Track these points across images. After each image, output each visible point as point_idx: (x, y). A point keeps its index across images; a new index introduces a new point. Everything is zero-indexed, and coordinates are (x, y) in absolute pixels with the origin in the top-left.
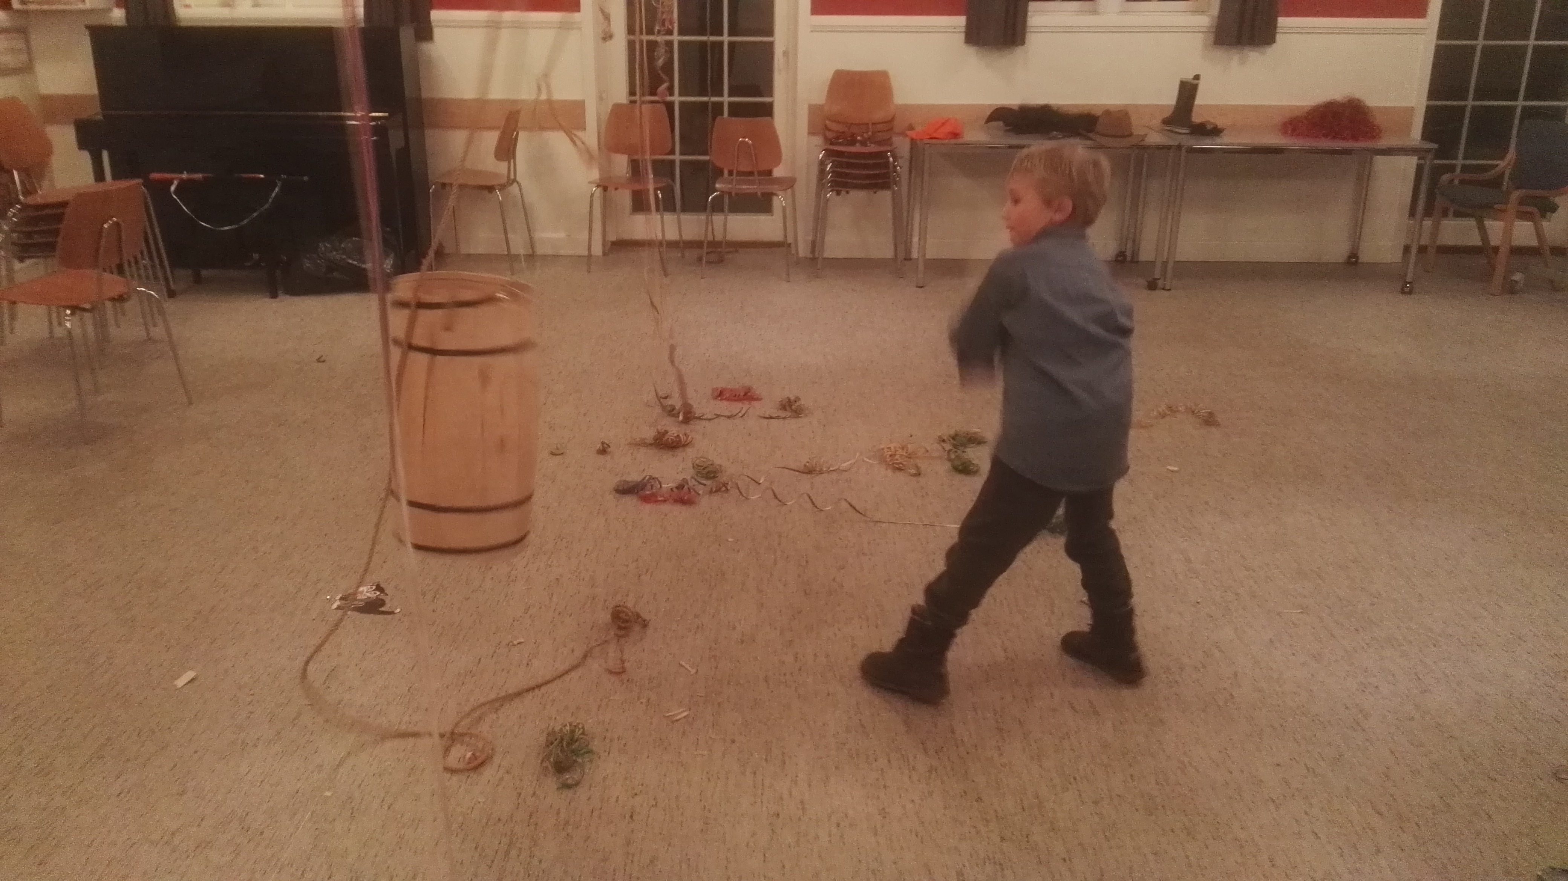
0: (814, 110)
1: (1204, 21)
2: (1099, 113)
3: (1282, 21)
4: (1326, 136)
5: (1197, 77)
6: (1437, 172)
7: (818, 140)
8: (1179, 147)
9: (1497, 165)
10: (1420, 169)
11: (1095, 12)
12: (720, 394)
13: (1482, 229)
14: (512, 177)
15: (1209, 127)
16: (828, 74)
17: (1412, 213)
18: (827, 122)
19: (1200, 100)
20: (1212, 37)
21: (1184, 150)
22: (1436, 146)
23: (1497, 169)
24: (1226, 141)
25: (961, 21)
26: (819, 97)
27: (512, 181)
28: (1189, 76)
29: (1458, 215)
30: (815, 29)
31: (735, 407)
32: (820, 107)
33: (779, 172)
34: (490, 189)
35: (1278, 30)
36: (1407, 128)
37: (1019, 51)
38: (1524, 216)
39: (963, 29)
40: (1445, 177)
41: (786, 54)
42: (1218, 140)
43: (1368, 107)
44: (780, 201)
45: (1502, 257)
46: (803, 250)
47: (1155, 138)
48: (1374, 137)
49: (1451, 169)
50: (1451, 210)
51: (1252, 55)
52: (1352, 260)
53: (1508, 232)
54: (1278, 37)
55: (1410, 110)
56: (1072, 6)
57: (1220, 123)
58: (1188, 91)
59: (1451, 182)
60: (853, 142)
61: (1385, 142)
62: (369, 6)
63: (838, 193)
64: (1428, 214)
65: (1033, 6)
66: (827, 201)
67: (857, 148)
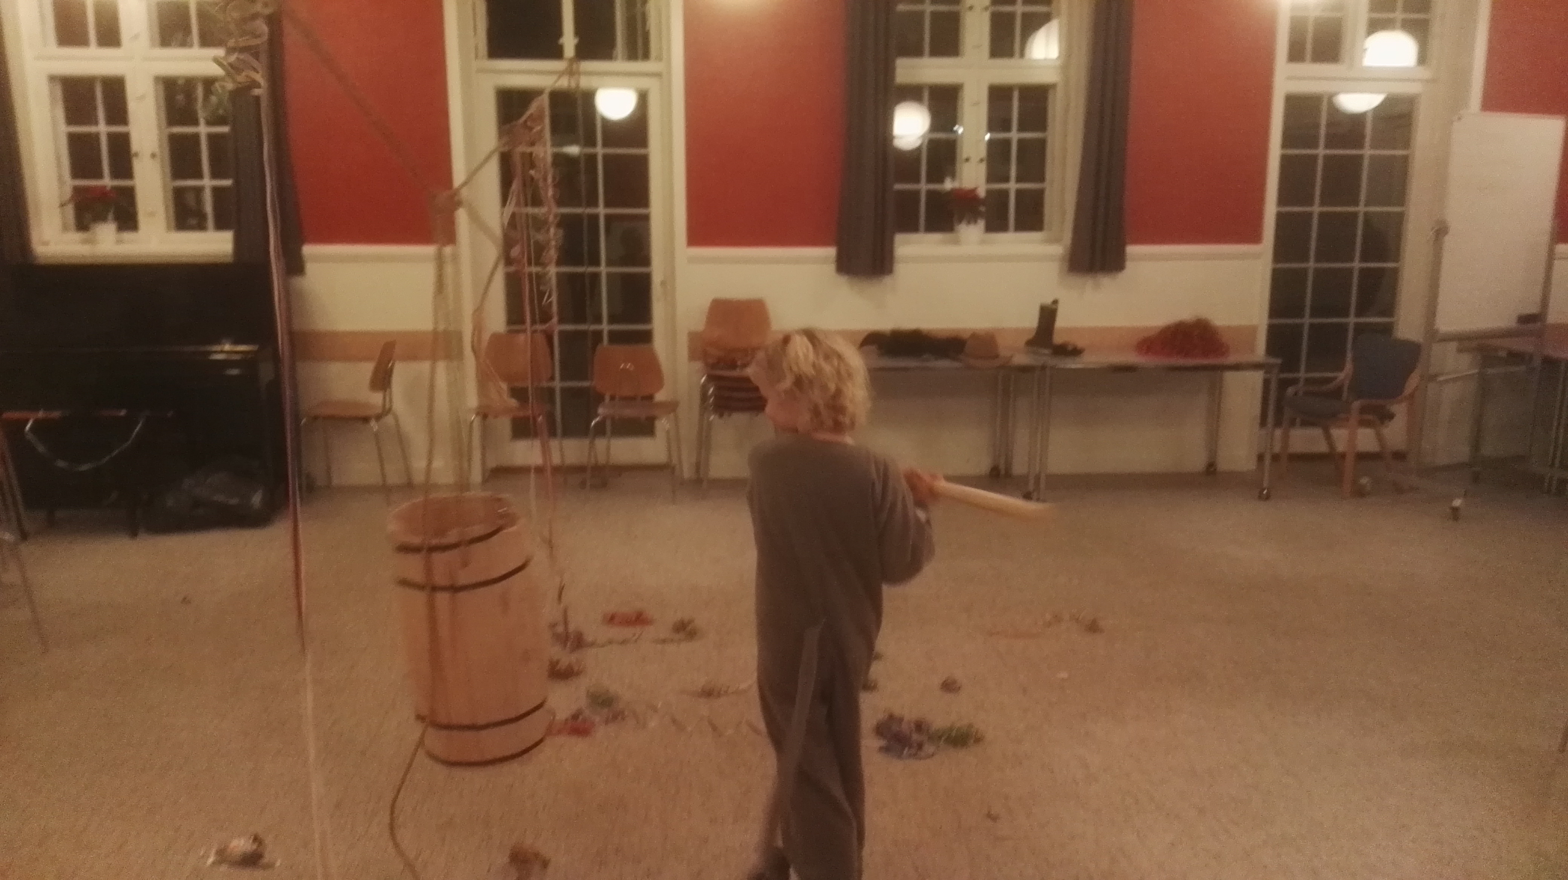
0: (693, 337)
1: (1058, 250)
2: (966, 336)
3: (1131, 249)
4: (1179, 355)
5: (1055, 302)
6: (1284, 384)
7: (698, 365)
8: (1044, 367)
9: (1335, 378)
10: (1266, 383)
11: (957, 242)
12: (611, 619)
13: (1328, 437)
14: (387, 406)
15: (1070, 348)
16: (705, 303)
17: (1263, 423)
18: (707, 347)
19: (1061, 322)
20: (1066, 263)
21: (1048, 369)
22: (1279, 361)
23: (1337, 381)
24: (1088, 360)
25: (831, 252)
26: (699, 324)
27: (386, 411)
28: (1048, 301)
29: (1305, 424)
30: (692, 260)
31: (627, 632)
32: (700, 334)
33: (660, 396)
34: (366, 420)
35: (1127, 257)
36: (1251, 345)
37: (887, 280)
38: (1364, 423)
39: (834, 259)
40: (1290, 390)
41: (663, 283)
42: (1080, 360)
43: (1214, 327)
44: (663, 425)
45: (1349, 462)
46: (687, 472)
47: (1021, 359)
48: (1222, 355)
49: (1294, 381)
50: (1298, 420)
51: (1106, 281)
52: (1211, 468)
53: (1352, 439)
54: (1129, 264)
55: (1253, 330)
56: (937, 237)
57: (1080, 344)
58: (1048, 314)
59: (1296, 394)
60: (734, 366)
61: (1233, 358)
62: (237, 241)
63: (721, 415)
64: (1278, 423)
65: (899, 237)
66: (711, 424)
67: (737, 372)
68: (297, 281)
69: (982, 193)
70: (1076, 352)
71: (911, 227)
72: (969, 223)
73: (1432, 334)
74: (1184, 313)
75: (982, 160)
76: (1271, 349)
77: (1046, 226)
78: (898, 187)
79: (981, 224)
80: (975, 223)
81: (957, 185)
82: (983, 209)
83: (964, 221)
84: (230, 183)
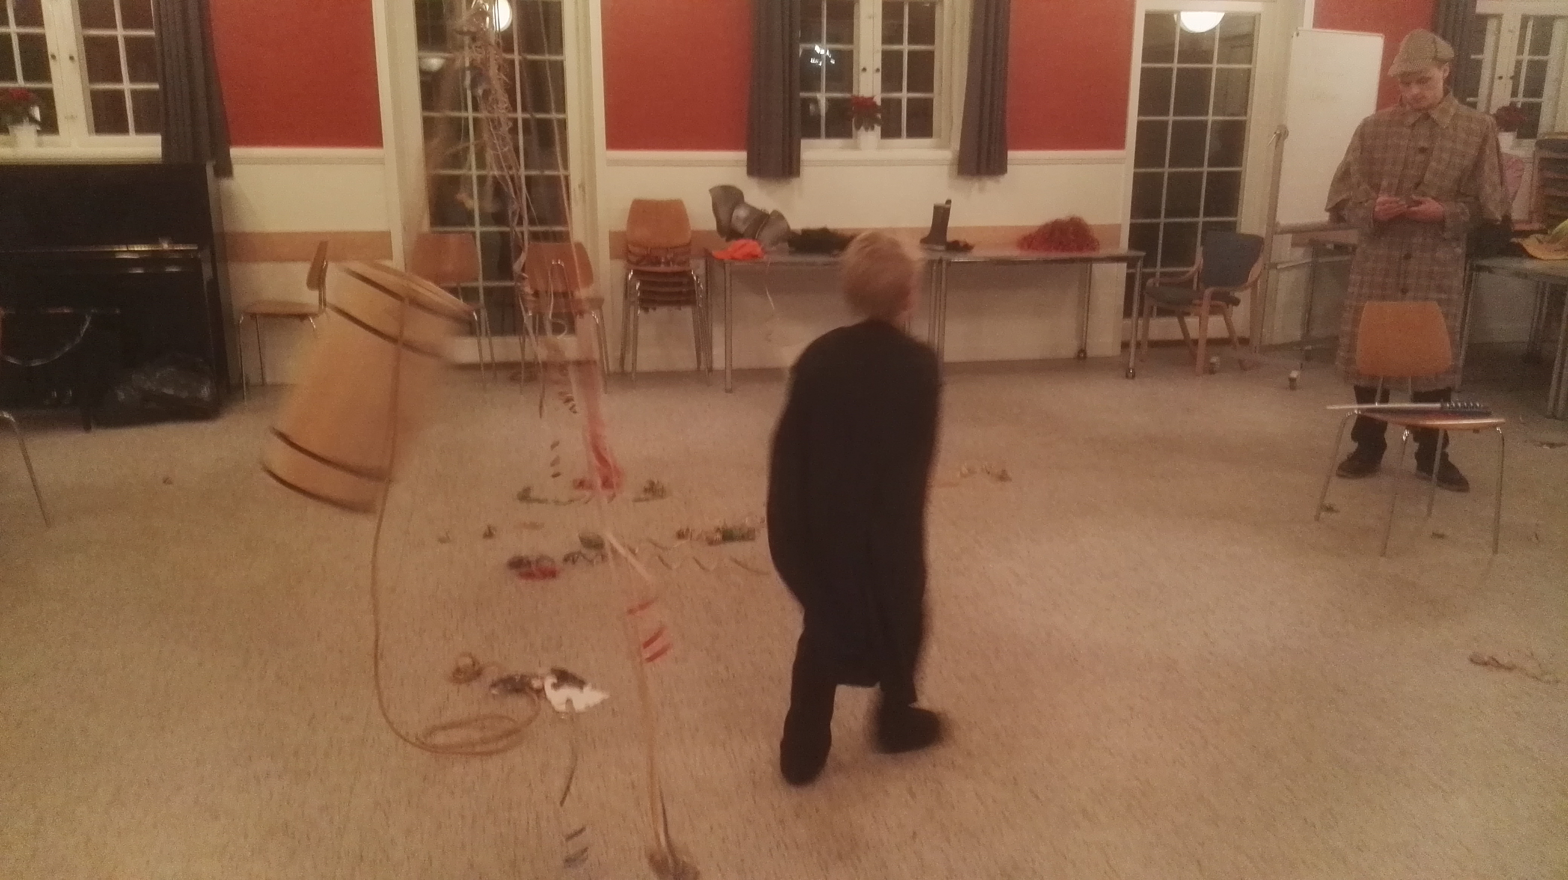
0: (614, 236)
1: (948, 155)
3: (1012, 154)
4: (1056, 249)
5: (949, 202)
6: (1145, 277)
7: (619, 265)
8: (940, 261)
9: (1186, 272)
10: (1130, 275)
11: (856, 147)
13: (1182, 325)
15: (962, 244)
16: (628, 205)
17: (1127, 313)
18: (630, 246)
19: (952, 223)
20: (955, 167)
21: (944, 264)
22: (1143, 254)
23: (1188, 275)
24: (978, 254)
25: (743, 155)
26: (621, 225)
28: (942, 201)
29: (1163, 312)
30: (611, 163)
31: (598, 494)
32: (623, 234)
34: (303, 317)
35: (1009, 162)
36: (1117, 241)
37: (795, 182)
38: (1214, 310)
39: (745, 163)
40: (1150, 281)
41: (582, 186)
42: (971, 255)
43: (1087, 225)
44: (585, 321)
45: (1202, 343)
46: (610, 365)
48: (1093, 249)
49: (1154, 275)
50: (1156, 309)
51: (990, 184)
52: (1082, 354)
53: (1203, 324)
54: (1010, 168)
55: (1118, 227)
56: (837, 142)
57: (970, 241)
58: (942, 214)
59: (1155, 284)
60: (658, 262)
61: (1103, 252)
62: (166, 144)
63: (646, 310)
64: (1140, 313)
65: (804, 143)
66: (636, 318)
67: (662, 268)
68: (225, 183)
69: (878, 102)
70: (966, 248)
71: (813, 133)
72: (867, 129)
73: (1273, 228)
74: (1061, 213)
75: (878, 70)
76: (1133, 244)
77: (935, 133)
78: (803, 94)
79: (878, 129)
80: (873, 128)
81: (855, 93)
82: (879, 116)
83: (862, 128)
84: (156, 86)
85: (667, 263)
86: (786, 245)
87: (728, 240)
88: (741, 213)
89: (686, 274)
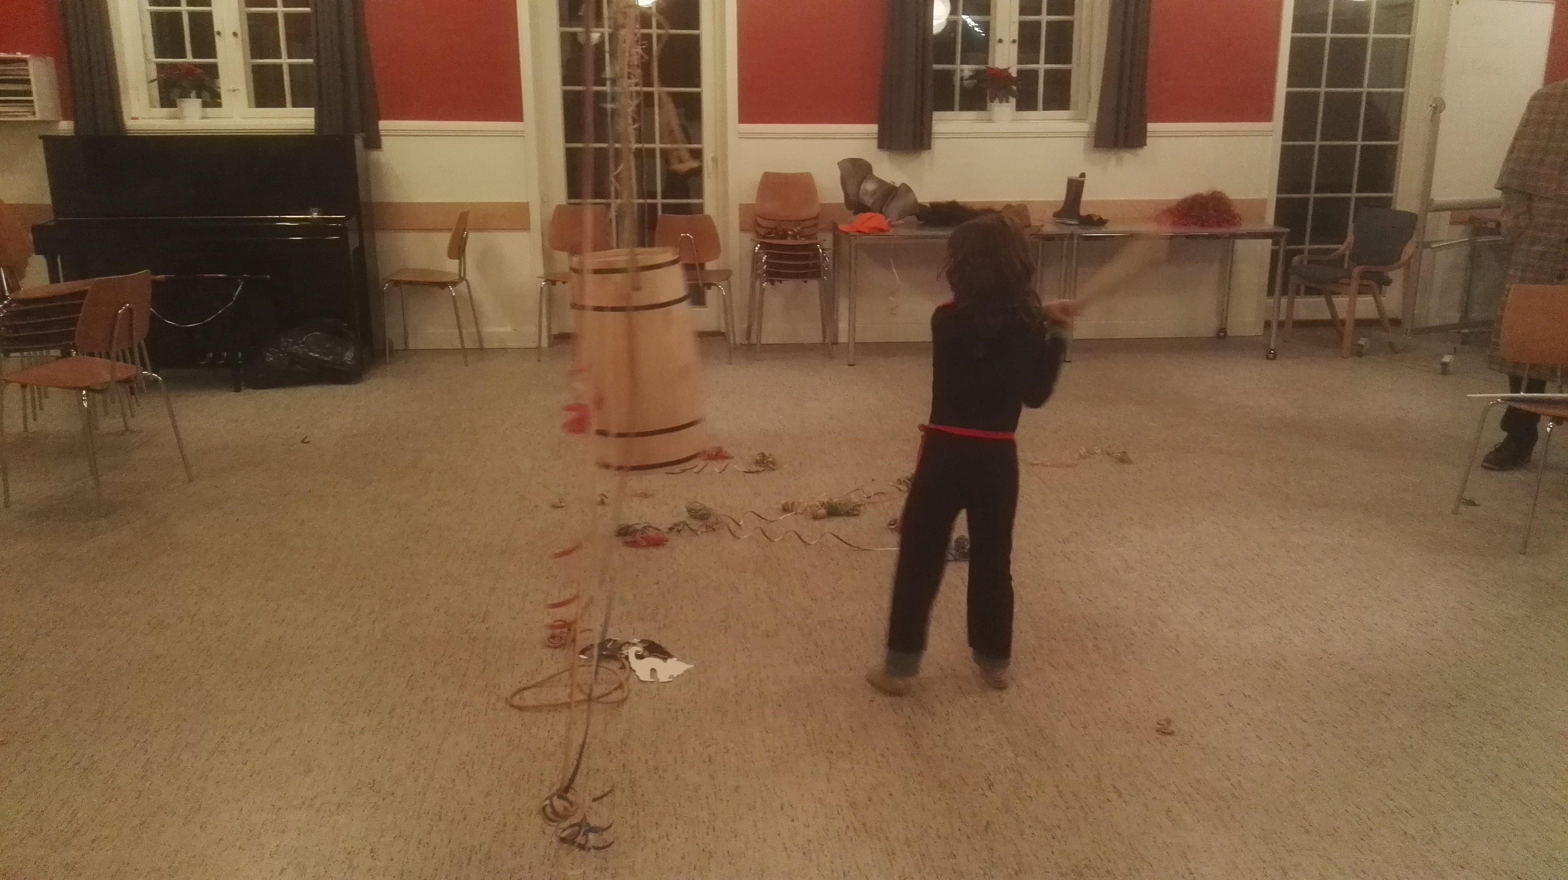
0: (745, 210)
1: (1084, 127)
3: (1152, 127)
4: (1195, 224)
5: (1083, 175)
6: (1290, 254)
7: (748, 237)
8: (1072, 235)
9: (1338, 249)
10: (1275, 252)
11: (990, 120)
13: (1330, 304)
14: (462, 275)
15: (1096, 219)
16: (757, 177)
17: (1271, 291)
18: (758, 219)
19: (1085, 197)
20: (1092, 141)
21: (1075, 237)
22: (1288, 230)
23: (1338, 252)
24: (1112, 229)
25: (874, 128)
26: (750, 197)
27: (461, 278)
28: (1076, 175)
29: (1309, 292)
30: (743, 136)
31: (710, 465)
32: (751, 206)
33: (710, 266)
34: (443, 285)
35: (1148, 134)
36: (1262, 218)
37: (926, 155)
38: (1363, 291)
39: (876, 136)
40: (1296, 261)
41: (714, 159)
42: (1103, 230)
43: (1229, 200)
44: (713, 293)
45: (1349, 325)
46: (739, 338)
47: (1050, 229)
48: (1234, 225)
49: (1301, 252)
50: (1302, 288)
51: (1127, 156)
52: (1221, 334)
53: (1352, 304)
54: (1149, 140)
55: (1263, 202)
56: (971, 115)
57: (1104, 217)
58: (1075, 187)
59: (1301, 262)
60: (784, 236)
61: (1245, 228)
62: (318, 117)
63: (772, 283)
64: (1284, 292)
65: (936, 115)
66: (762, 290)
67: (789, 241)
68: (374, 154)
69: (1014, 73)
70: (1101, 222)
71: (947, 105)
72: (1001, 102)
73: (1429, 205)
74: (1202, 188)
75: (1014, 41)
76: (1278, 221)
77: (1072, 105)
78: (936, 67)
79: (1013, 101)
80: (1007, 101)
81: (990, 65)
82: (1014, 88)
83: (997, 100)
84: (310, 61)
85: (794, 237)
86: (914, 218)
87: (855, 213)
88: (869, 186)
89: (812, 247)
